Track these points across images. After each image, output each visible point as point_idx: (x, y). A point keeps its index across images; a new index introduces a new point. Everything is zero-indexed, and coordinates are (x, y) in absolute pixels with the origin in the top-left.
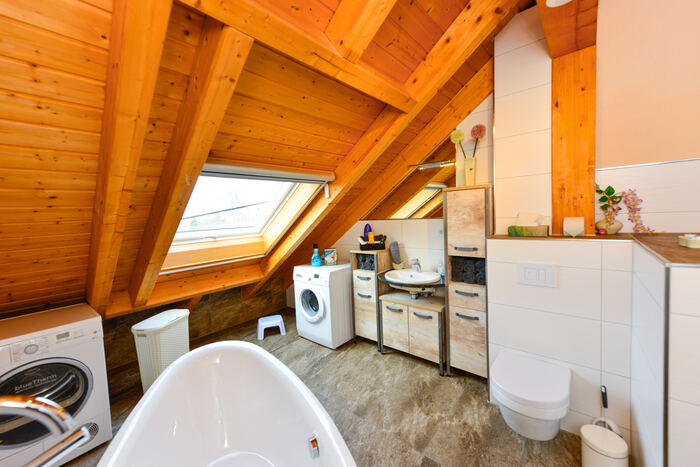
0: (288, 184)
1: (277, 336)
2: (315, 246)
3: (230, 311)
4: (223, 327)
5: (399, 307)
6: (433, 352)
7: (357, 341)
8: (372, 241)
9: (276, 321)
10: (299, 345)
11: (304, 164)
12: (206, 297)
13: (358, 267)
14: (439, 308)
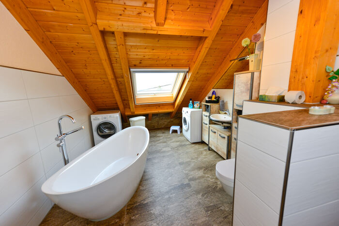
0: (176, 74)
1: (176, 134)
2: (191, 100)
3: (165, 121)
4: (163, 127)
5: (215, 130)
6: (224, 153)
7: (203, 143)
8: (213, 99)
9: (177, 128)
10: (181, 138)
11: (172, 65)
12: (154, 115)
13: (206, 111)
14: (229, 134)
